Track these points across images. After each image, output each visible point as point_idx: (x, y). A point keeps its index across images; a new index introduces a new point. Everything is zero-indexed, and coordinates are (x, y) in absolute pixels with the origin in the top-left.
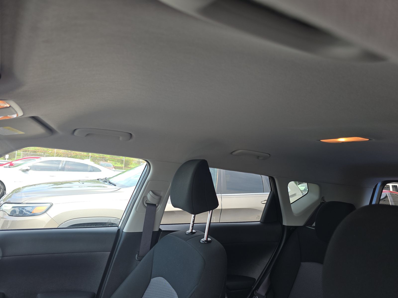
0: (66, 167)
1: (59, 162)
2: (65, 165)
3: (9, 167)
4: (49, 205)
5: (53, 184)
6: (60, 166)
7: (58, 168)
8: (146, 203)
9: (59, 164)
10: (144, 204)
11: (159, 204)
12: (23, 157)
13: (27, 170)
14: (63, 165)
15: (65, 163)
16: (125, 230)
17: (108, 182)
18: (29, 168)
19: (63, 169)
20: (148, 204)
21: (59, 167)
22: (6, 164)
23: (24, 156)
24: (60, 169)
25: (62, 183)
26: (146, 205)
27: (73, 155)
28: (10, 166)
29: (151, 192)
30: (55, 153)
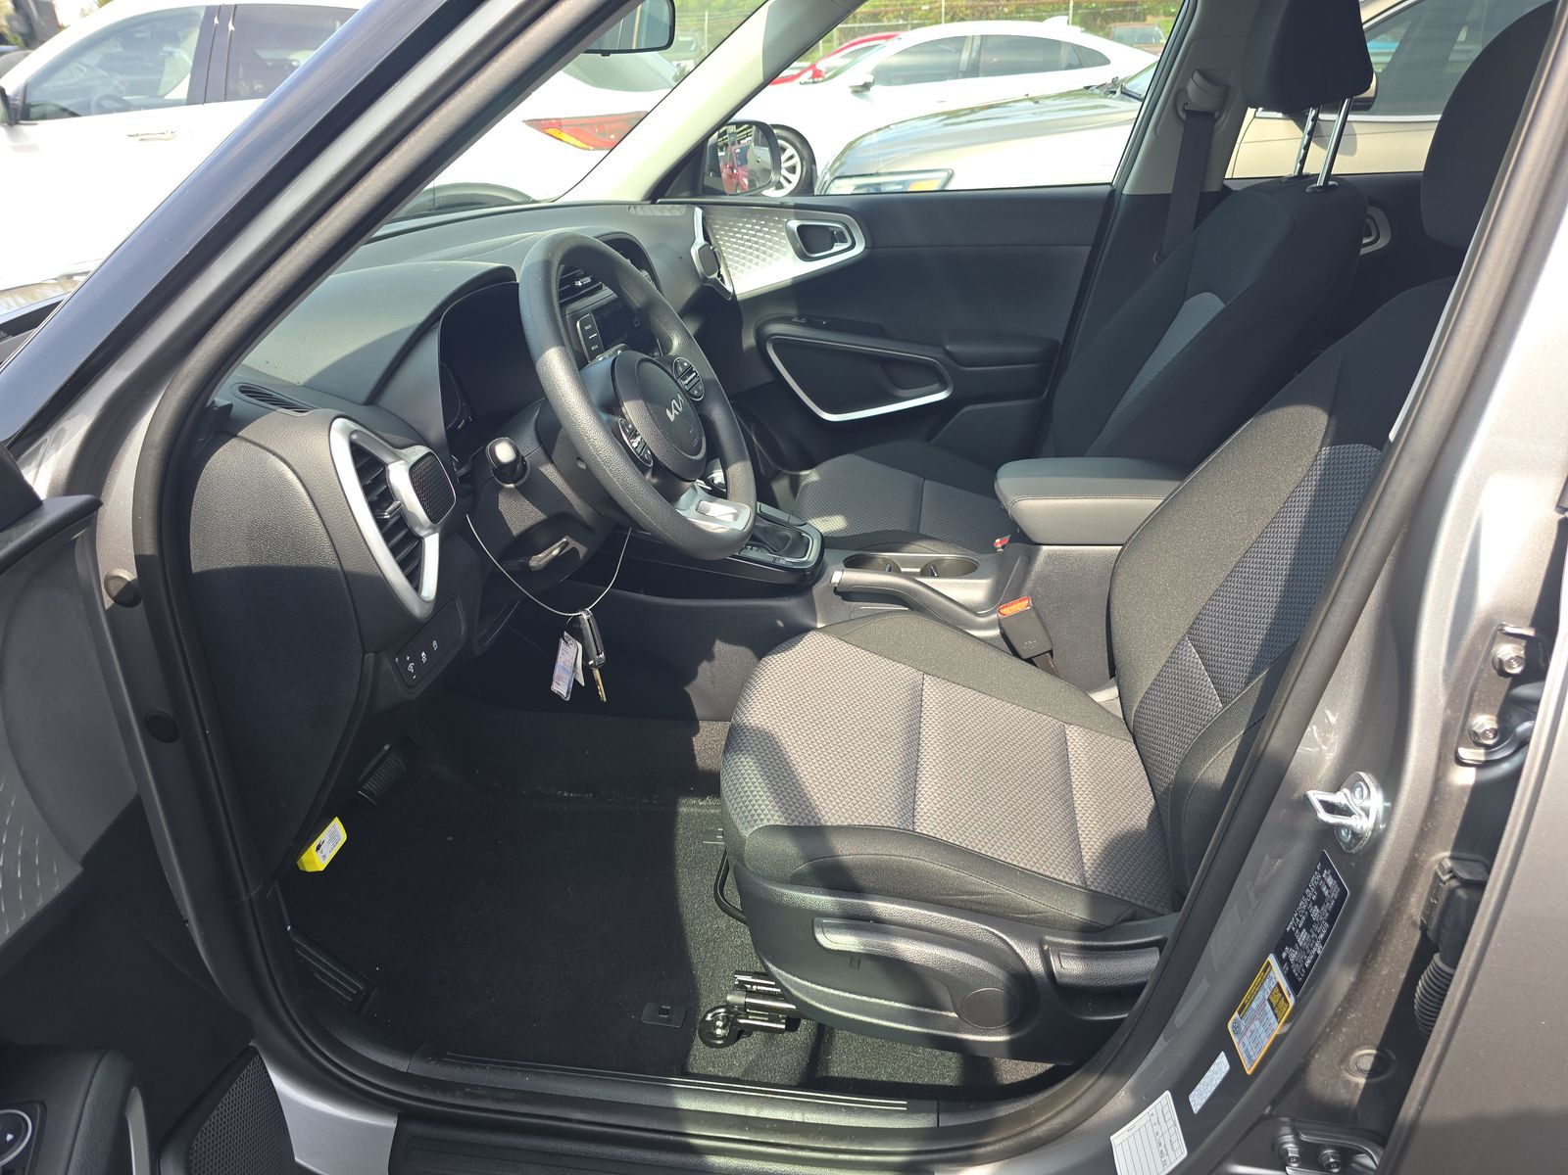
0: (986, 59)
1: (959, 42)
2: (979, 53)
3: (814, 82)
4: (944, 175)
5: (944, 117)
6: (965, 57)
7: (959, 65)
8: (1184, 110)
9: (960, 51)
10: (1178, 114)
11: (1221, 109)
12: (841, 44)
13: (866, 86)
14: (974, 55)
15: (979, 42)
16: (1126, 191)
17: (1118, 91)
18: (870, 79)
19: (974, 70)
20: (1187, 112)
21: (962, 62)
22: (799, 75)
23: (843, 40)
24: (965, 69)
25: (973, 110)
26: (1183, 116)
27: (1006, 10)
28: (816, 80)
29: (1197, 76)
30: (943, 10)
